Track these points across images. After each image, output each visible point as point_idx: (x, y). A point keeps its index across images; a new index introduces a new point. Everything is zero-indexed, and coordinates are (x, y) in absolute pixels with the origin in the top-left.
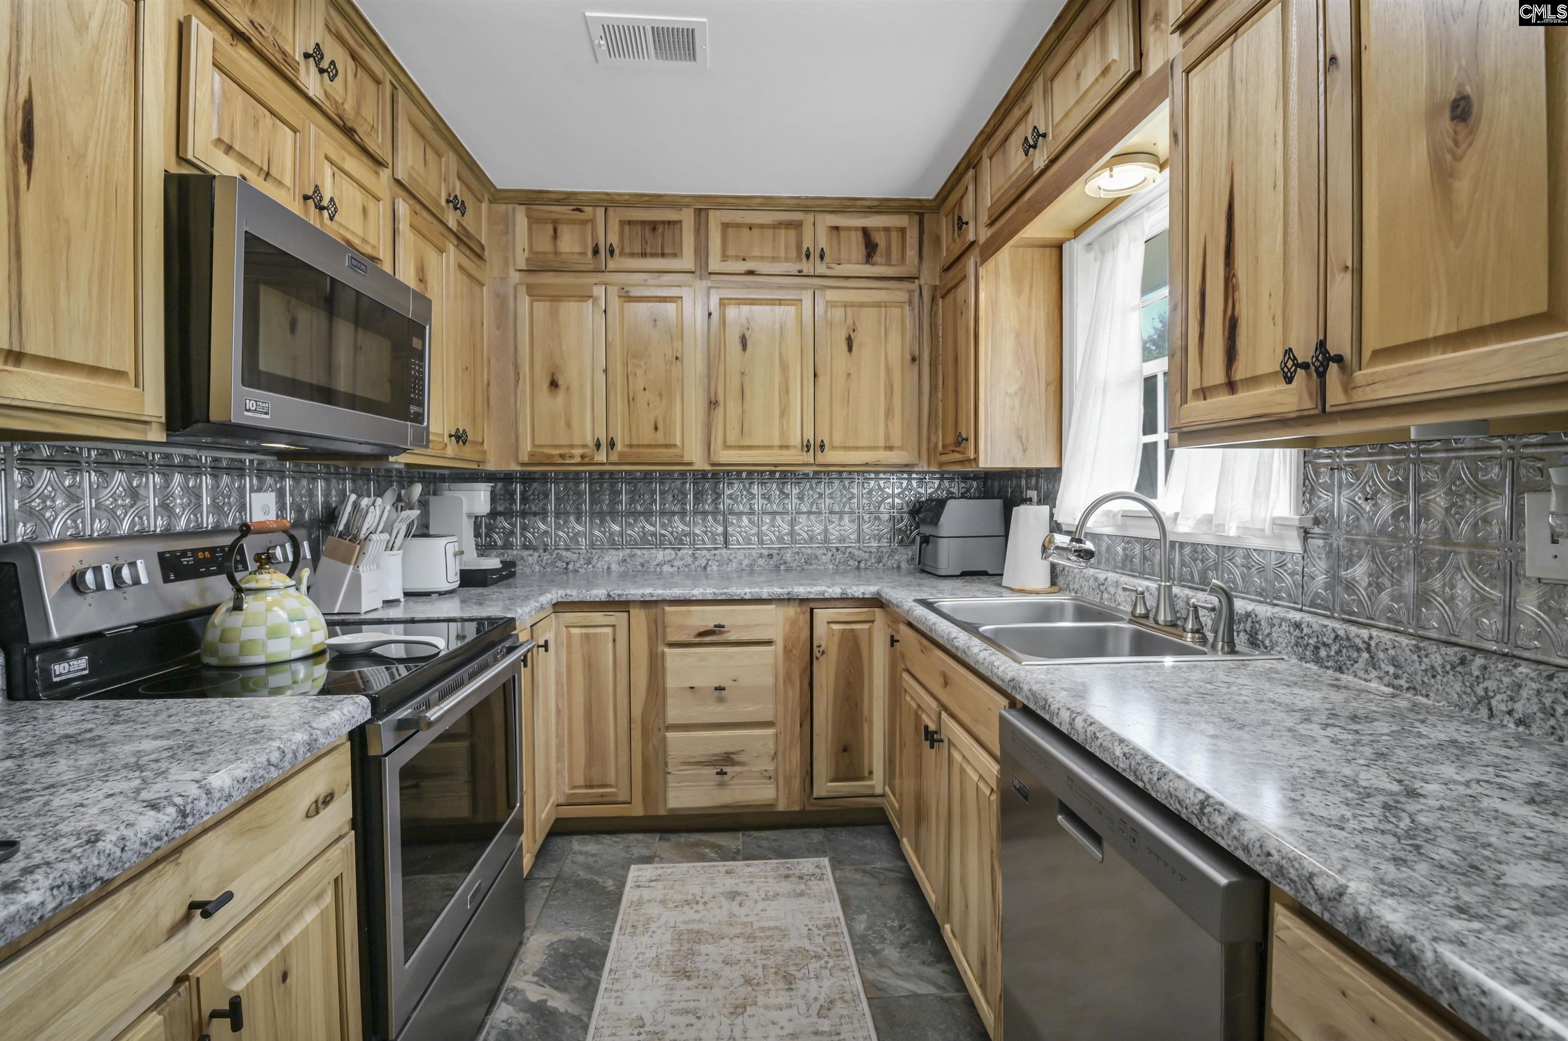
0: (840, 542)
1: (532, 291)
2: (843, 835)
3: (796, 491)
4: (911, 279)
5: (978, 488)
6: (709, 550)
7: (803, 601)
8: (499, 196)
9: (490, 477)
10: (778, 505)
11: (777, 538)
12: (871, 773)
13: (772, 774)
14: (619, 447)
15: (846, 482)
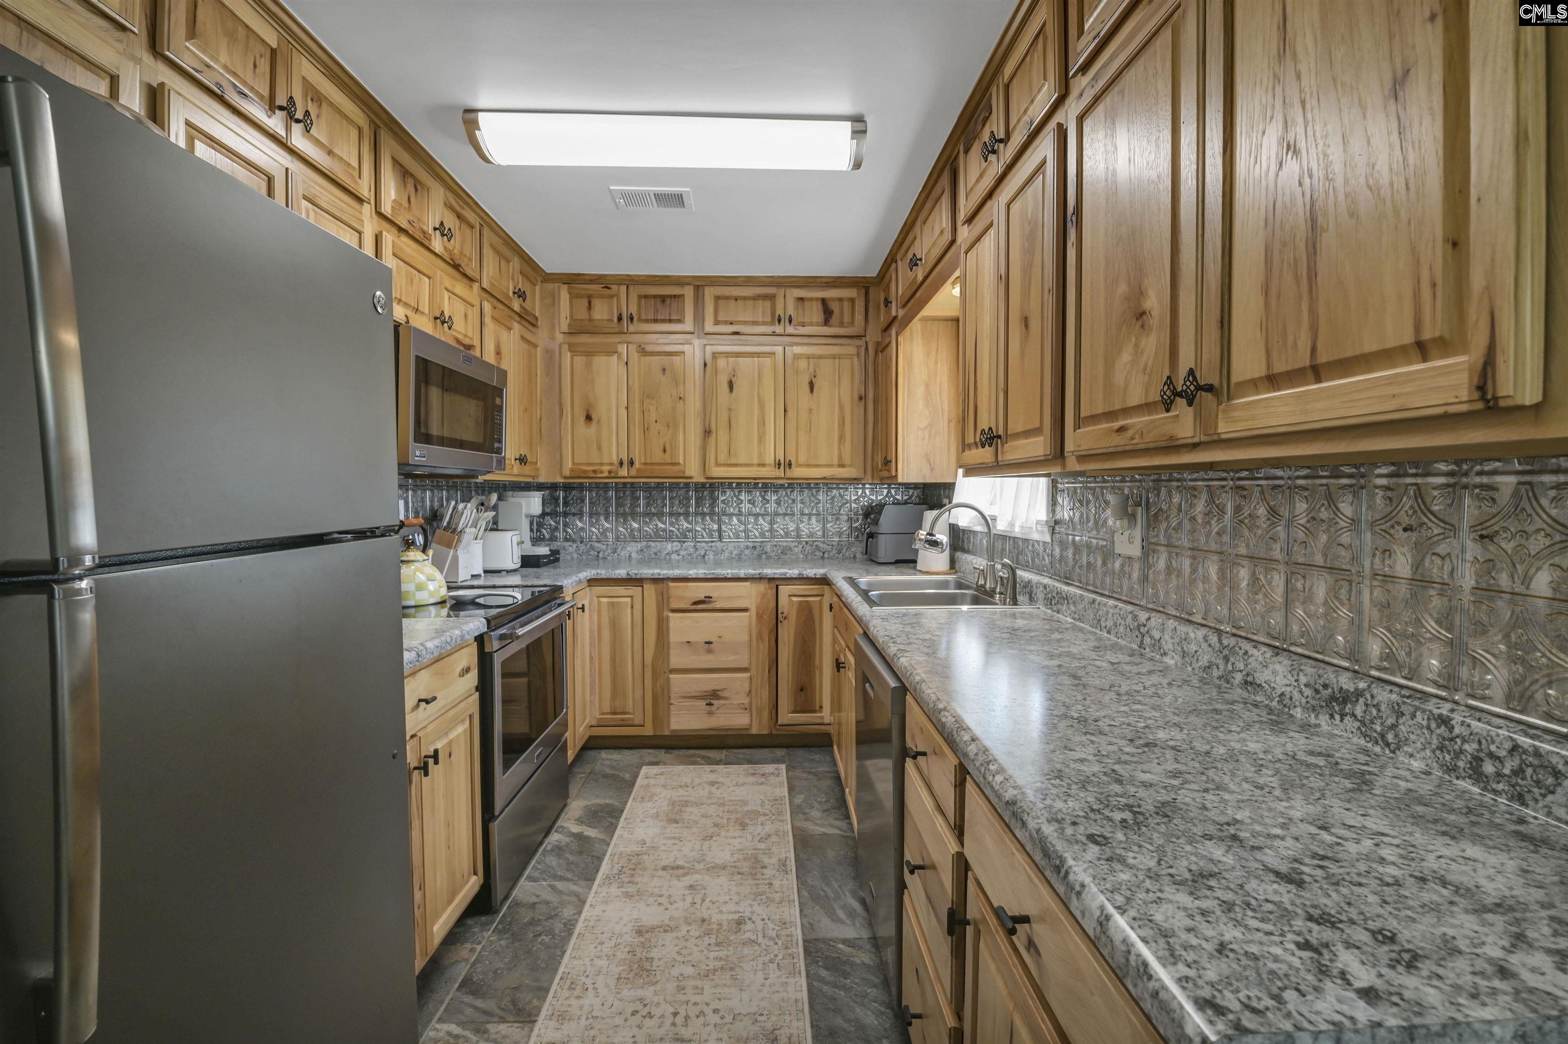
0: (809, 537)
1: (572, 348)
2: (800, 752)
3: (774, 498)
4: (858, 337)
5: (918, 496)
6: (706, 542)
7: (771, 580)
8: (548, 278)
9: (540, 487)
10: (760, 508)
11: (760, 534)
12: (821, 707)
13: (747, 706)
14: (637, 465)
15: (814, 491)
